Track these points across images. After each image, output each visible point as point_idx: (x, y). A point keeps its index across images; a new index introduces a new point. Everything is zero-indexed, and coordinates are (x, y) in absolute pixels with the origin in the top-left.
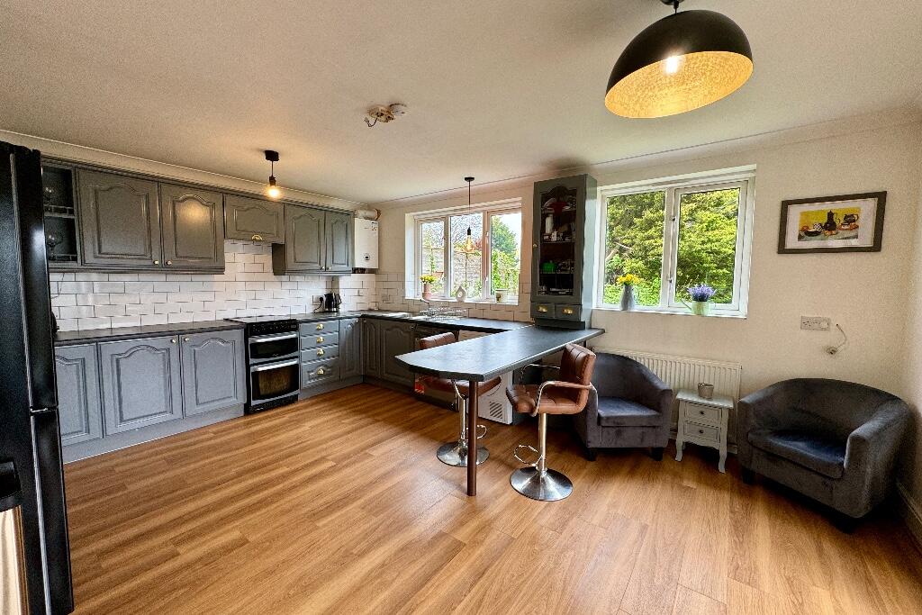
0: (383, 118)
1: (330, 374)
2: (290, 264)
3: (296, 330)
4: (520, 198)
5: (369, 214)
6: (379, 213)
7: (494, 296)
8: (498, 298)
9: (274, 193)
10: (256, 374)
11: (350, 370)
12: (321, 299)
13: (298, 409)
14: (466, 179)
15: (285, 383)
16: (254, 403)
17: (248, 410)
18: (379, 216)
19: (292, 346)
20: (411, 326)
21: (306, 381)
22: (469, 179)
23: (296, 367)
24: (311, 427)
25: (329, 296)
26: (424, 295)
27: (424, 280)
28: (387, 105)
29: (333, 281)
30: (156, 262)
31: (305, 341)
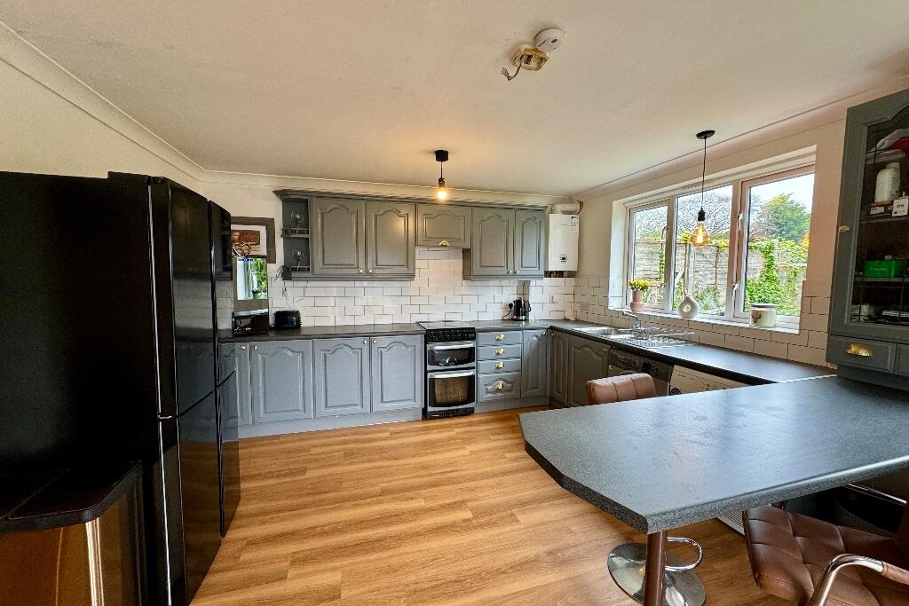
0: (533, 64)
1: (510, 390)
2: (476, 269)
3: (473, 339)
4: (814, 148)
5: (568, 207)
6: (581, 204)
7: (749, 315)
8: (757, 317)
9: (442, 195)
10: (433, 380)
11: (533, 388)
12: (511, 305)
13: (470, 424)
14: (699, 135)
15: (460, 393)
16: (430, 409)
17: (426, 415)
18: (581, 209)
19: (469, 355)
20: (606, 348)
21: (482, 394)
22: (704, 135)
23: (471, 380)
24: (472, 453)
25: (518, 302)
26: (632, 305)
27: (634, 286)
28: (530, 38)
29: (525, 286)
30: (361, 271)
31: (482, 353)
